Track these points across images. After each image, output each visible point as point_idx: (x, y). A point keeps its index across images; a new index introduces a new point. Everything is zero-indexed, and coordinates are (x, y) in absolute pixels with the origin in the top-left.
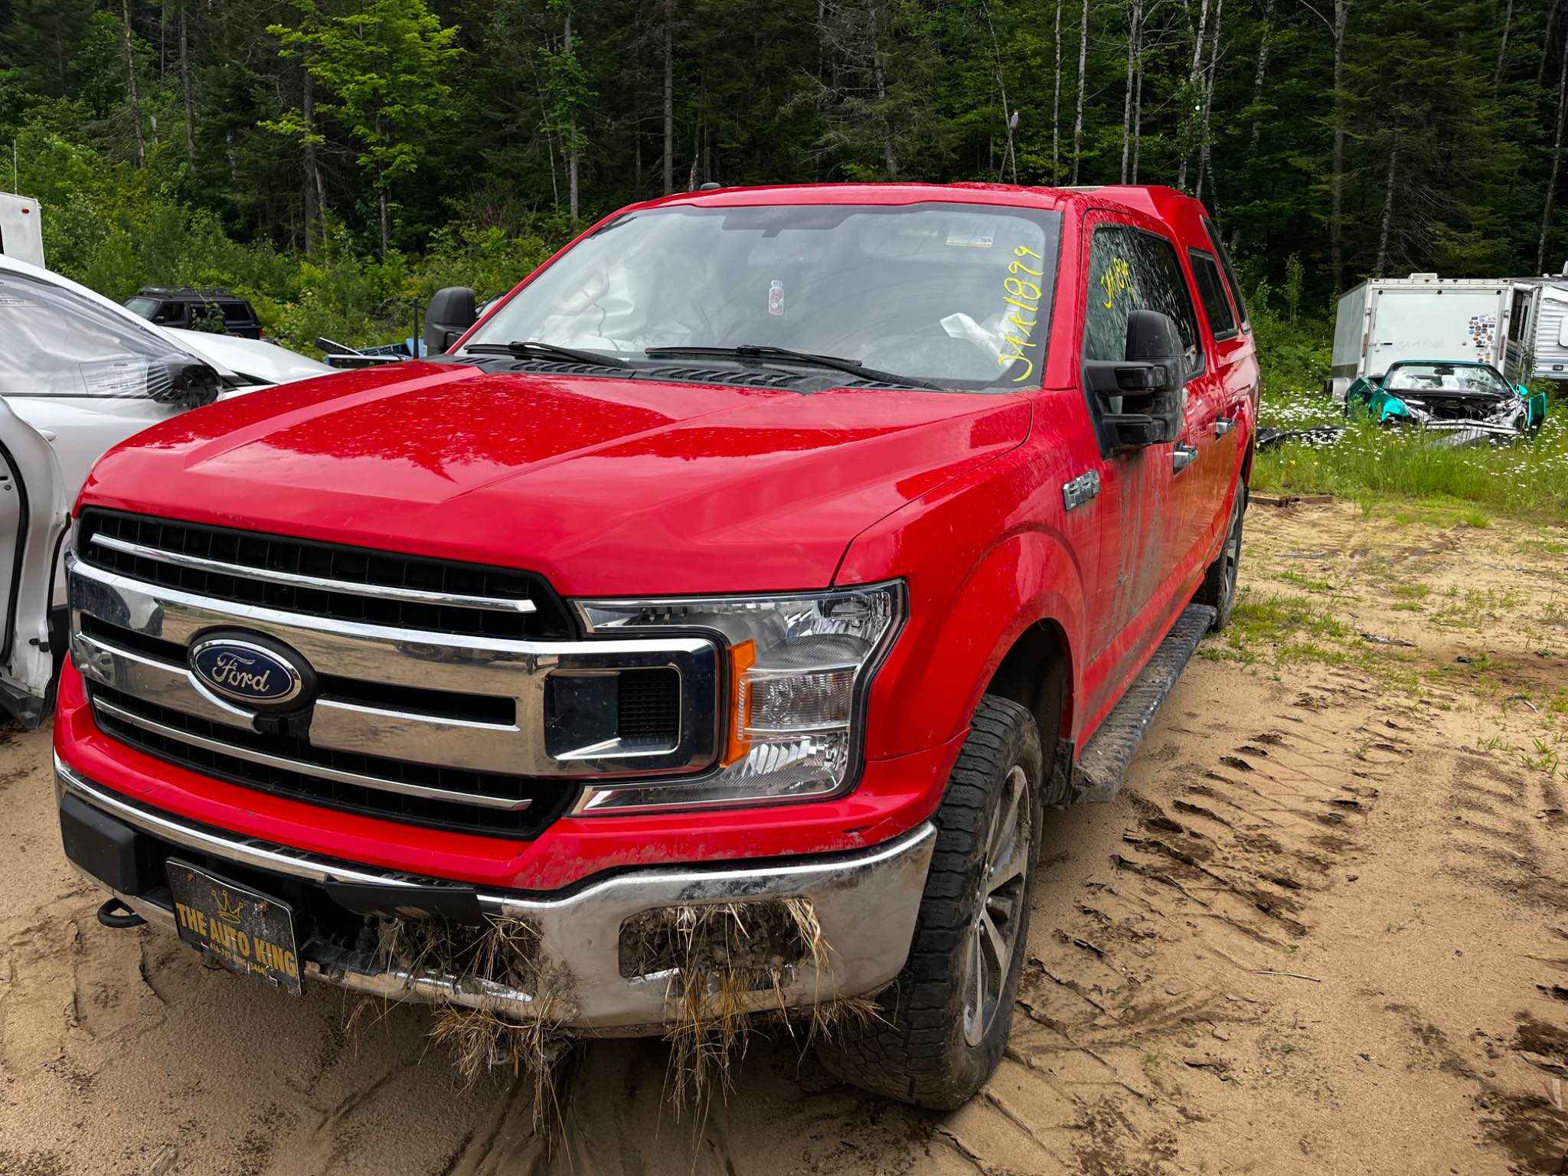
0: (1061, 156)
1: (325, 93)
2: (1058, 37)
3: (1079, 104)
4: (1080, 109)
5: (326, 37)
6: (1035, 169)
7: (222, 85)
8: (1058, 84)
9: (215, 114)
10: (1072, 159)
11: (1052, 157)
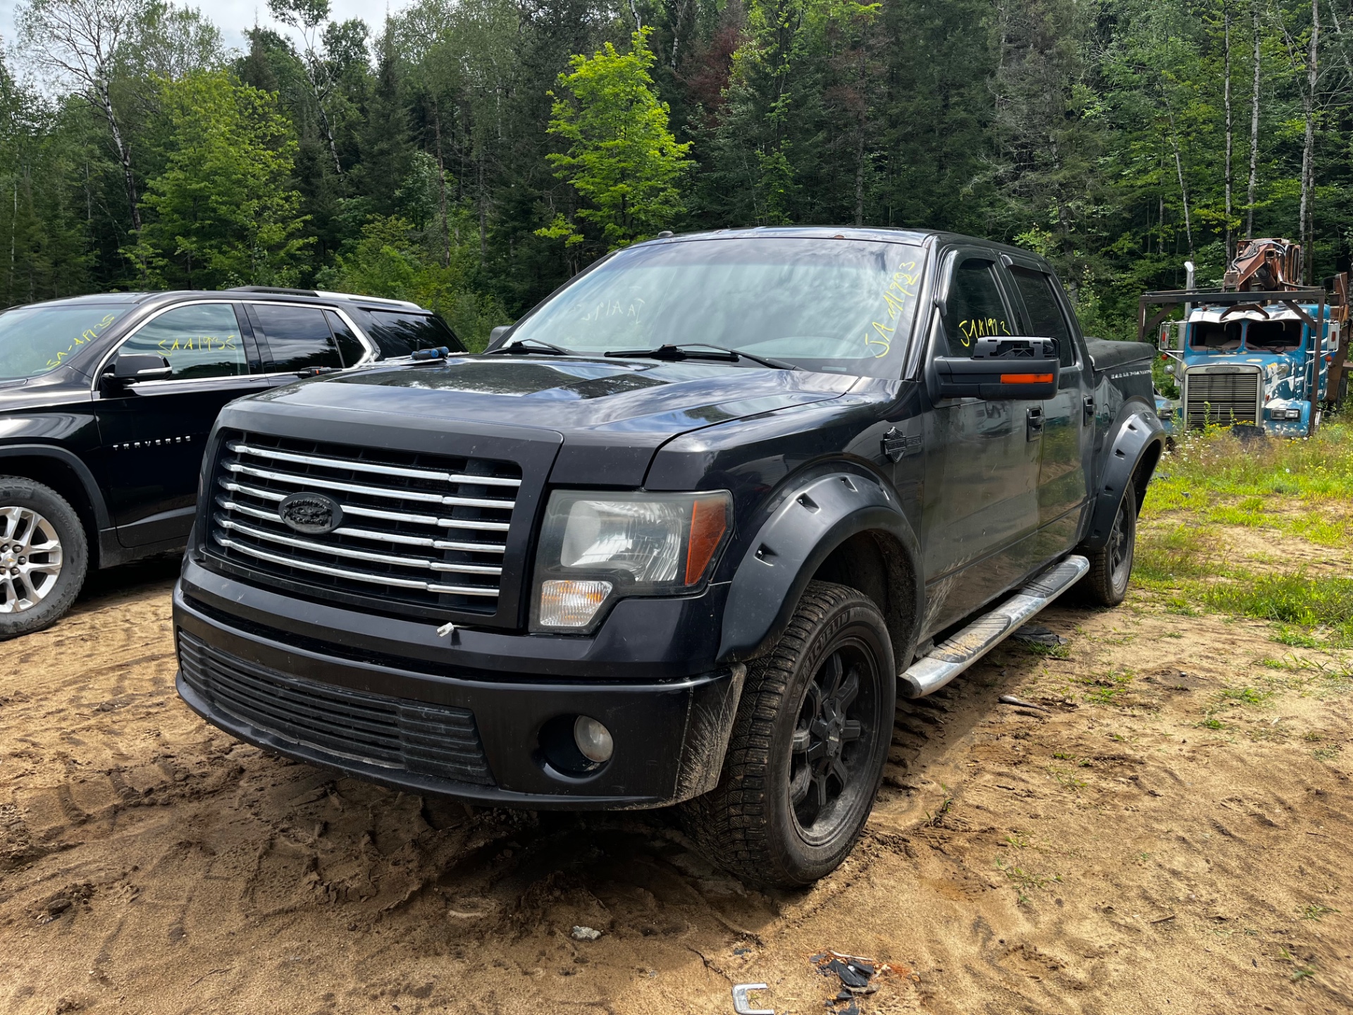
0: (1232, 208)
1: (585, 202)
2: (1227, 104)
3: (1253, 161)
4: (1253, 166)
5: (589, 157)
6: (1208, 221)
7: (509, 201)
8: (1228, 145)
9: (503, 223)
10: (1246, 211)
11: (1224, 210)
